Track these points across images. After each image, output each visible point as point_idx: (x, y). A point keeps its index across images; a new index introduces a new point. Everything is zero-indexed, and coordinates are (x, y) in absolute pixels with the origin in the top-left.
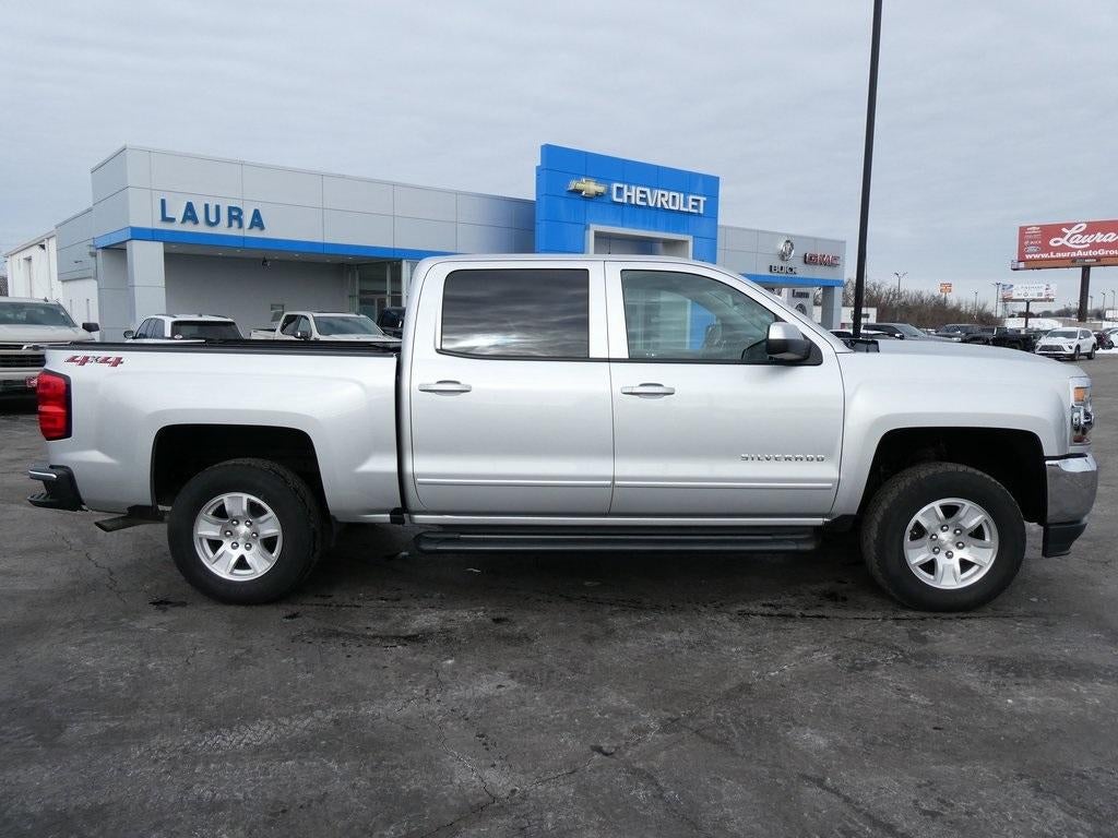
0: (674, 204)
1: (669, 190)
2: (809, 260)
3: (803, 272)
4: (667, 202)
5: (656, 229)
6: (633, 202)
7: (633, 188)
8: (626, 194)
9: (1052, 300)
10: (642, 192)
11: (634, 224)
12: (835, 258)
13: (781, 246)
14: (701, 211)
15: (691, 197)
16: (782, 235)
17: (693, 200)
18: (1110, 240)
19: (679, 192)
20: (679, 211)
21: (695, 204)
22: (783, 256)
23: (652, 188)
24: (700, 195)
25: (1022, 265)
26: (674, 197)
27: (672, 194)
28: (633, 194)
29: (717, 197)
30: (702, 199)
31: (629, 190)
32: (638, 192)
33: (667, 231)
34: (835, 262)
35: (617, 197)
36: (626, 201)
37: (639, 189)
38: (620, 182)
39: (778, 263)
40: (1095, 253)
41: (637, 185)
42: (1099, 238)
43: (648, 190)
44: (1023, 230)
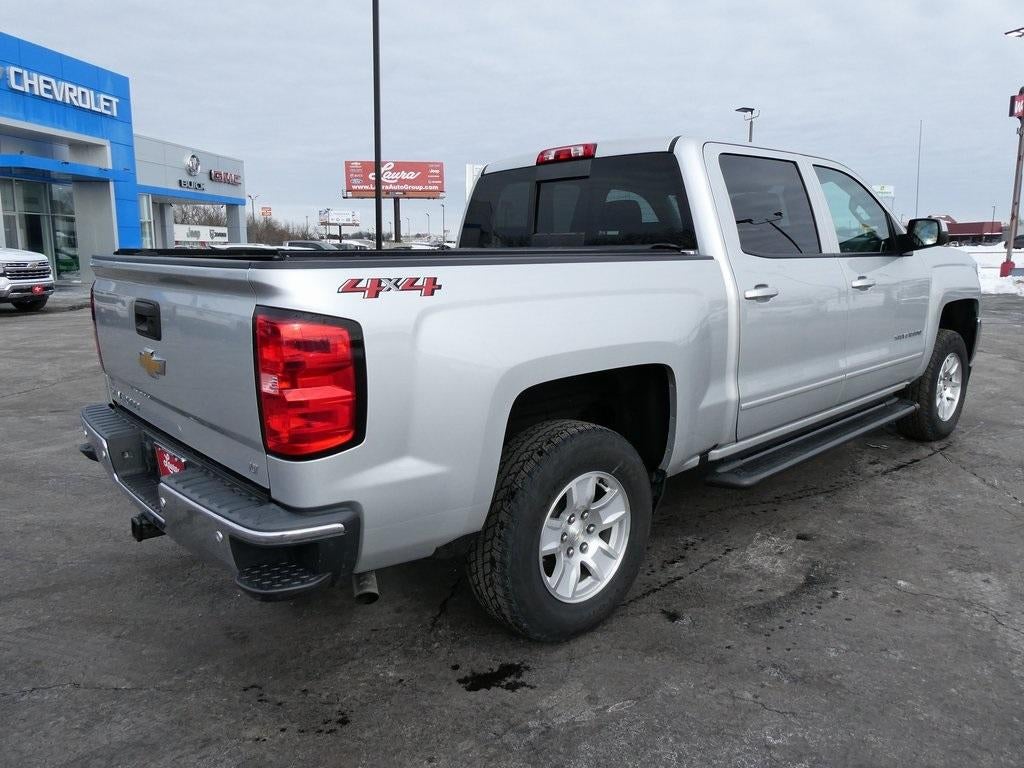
0: (84, 101)
1: (77, 85)
2: (213, 177)
3: (211, 189)
4: (76, 98)
5: (66, 127)
6: (37, 93)
7: (35, 75)
8: (27, 82)
9: (357, 225)
10: (46, 82)
11: (39, 118)
12: (237, 177)
13: (188, 161)
14: (115, 114)
15: (102, 96)
16: (187, 148)
17: (105, 100)
18: (411, 177)
19: (89, 88)
20: (90, 110)
21: (108, 104)
22: (190, 171)
23: (57, 79)
24: (112, 96)
25: (350, 194)
26: (83, 93)
27: (81, 89)
28: (35, 83)
29: (129, 100)
30: (115, 100)
31: (30, 78)
32: (41, 81)
33: (79, 131)
34: (238, 181)
35: (17, 83)
36: (27, 90)
37: (42, 78)
38: (19, 67)
39: (186, 178)
40: (402, 188)
41: (40, 73)
42: (404, 175)
43: (52, 81)
44: (348, 164)
